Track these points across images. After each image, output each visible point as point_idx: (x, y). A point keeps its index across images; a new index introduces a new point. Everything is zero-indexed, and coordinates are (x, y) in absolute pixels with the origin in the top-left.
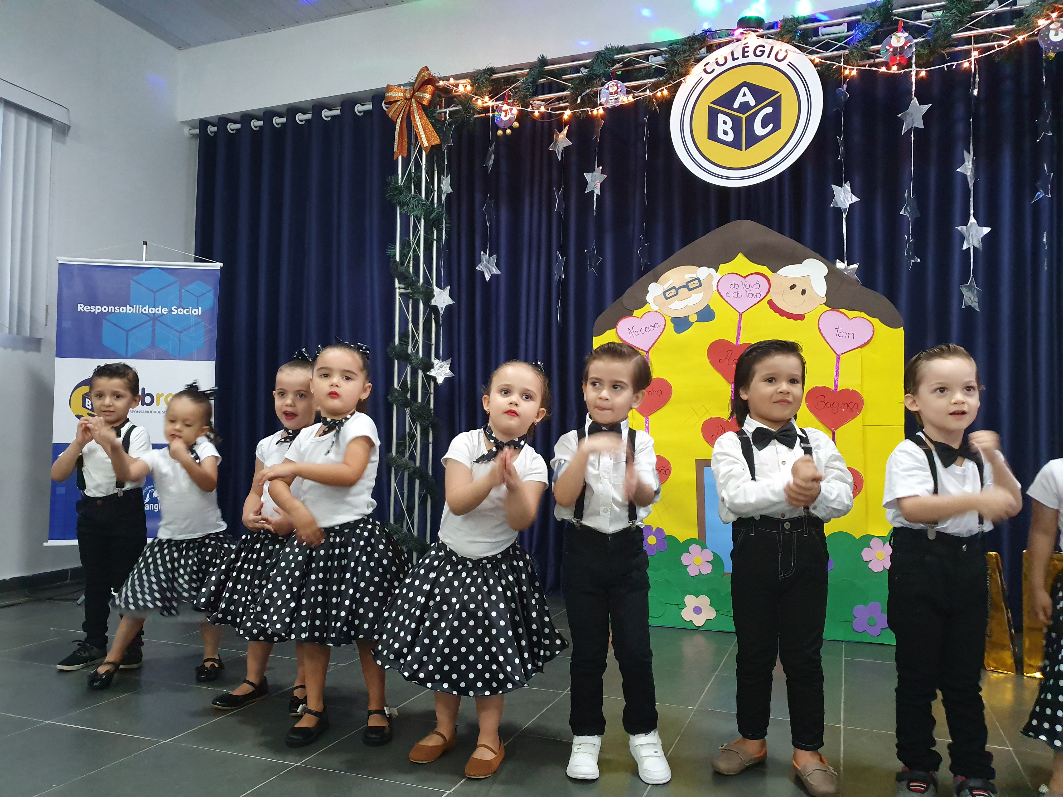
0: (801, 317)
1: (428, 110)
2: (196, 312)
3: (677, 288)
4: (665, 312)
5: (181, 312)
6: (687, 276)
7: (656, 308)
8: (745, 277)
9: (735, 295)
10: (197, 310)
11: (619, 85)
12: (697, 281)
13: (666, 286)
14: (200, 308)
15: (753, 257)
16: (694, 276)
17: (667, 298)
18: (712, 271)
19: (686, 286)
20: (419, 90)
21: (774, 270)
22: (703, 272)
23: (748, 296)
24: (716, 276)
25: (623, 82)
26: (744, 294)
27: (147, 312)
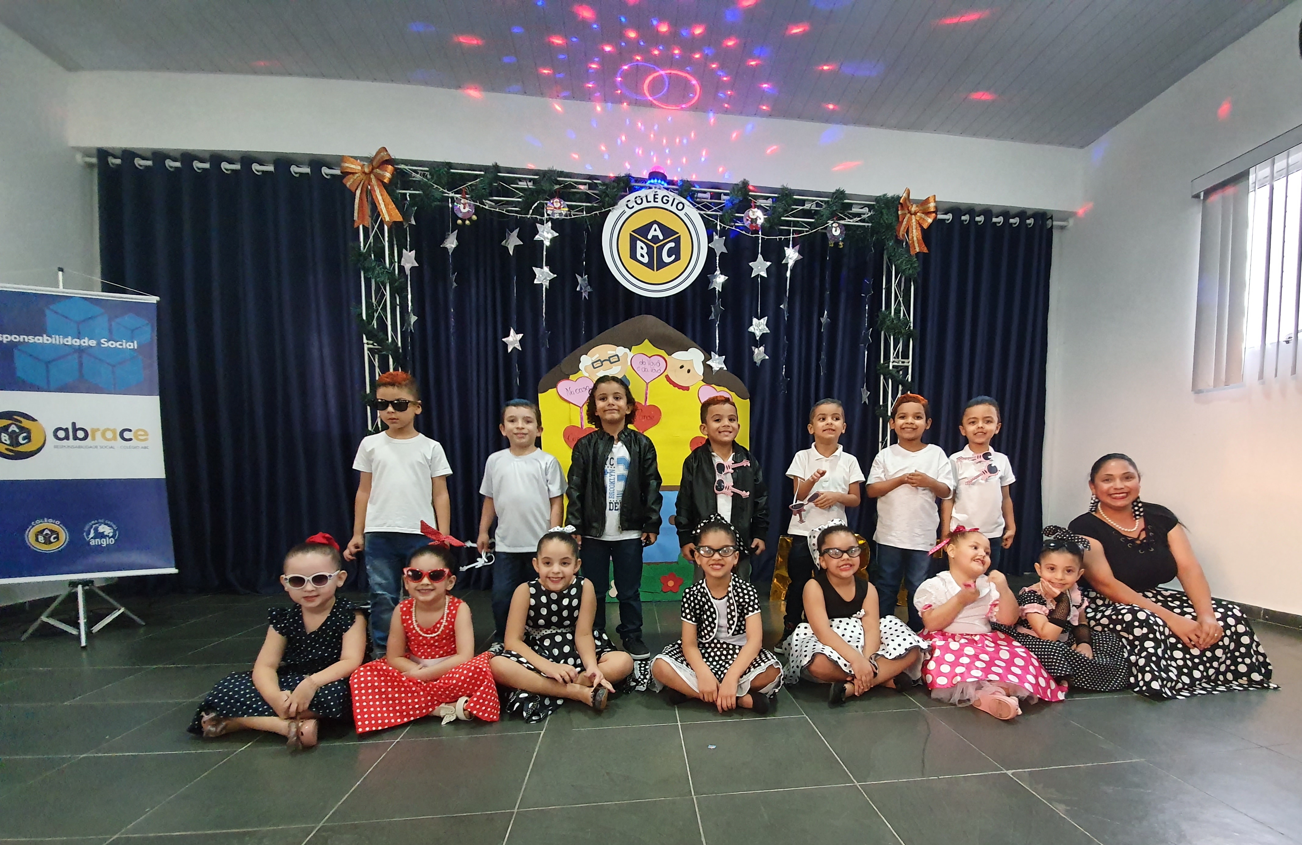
0: (687, 389)
1: (389, 188)
2: (133, 345)
3: (602, 360)
5: (112, 344)
6: (609, 352)
7: (587, 375)
8: (650, 357)
9: (644, 370)
10: (132, 344)
11: (562, 203)
12: (616, 357)
13: (594, 359)
14: (135, 342)
15: (656, 343)
16: (614, 353)
17: (595, 368)
18: (627, 350)
19: (609, 359)
20: (378, 167)
21: (670, 354)
22: (621, 351)
23: (652, 371)
24: (630, 355)
25: (565, 201)
26: (650, 369)
27: (69, 343)
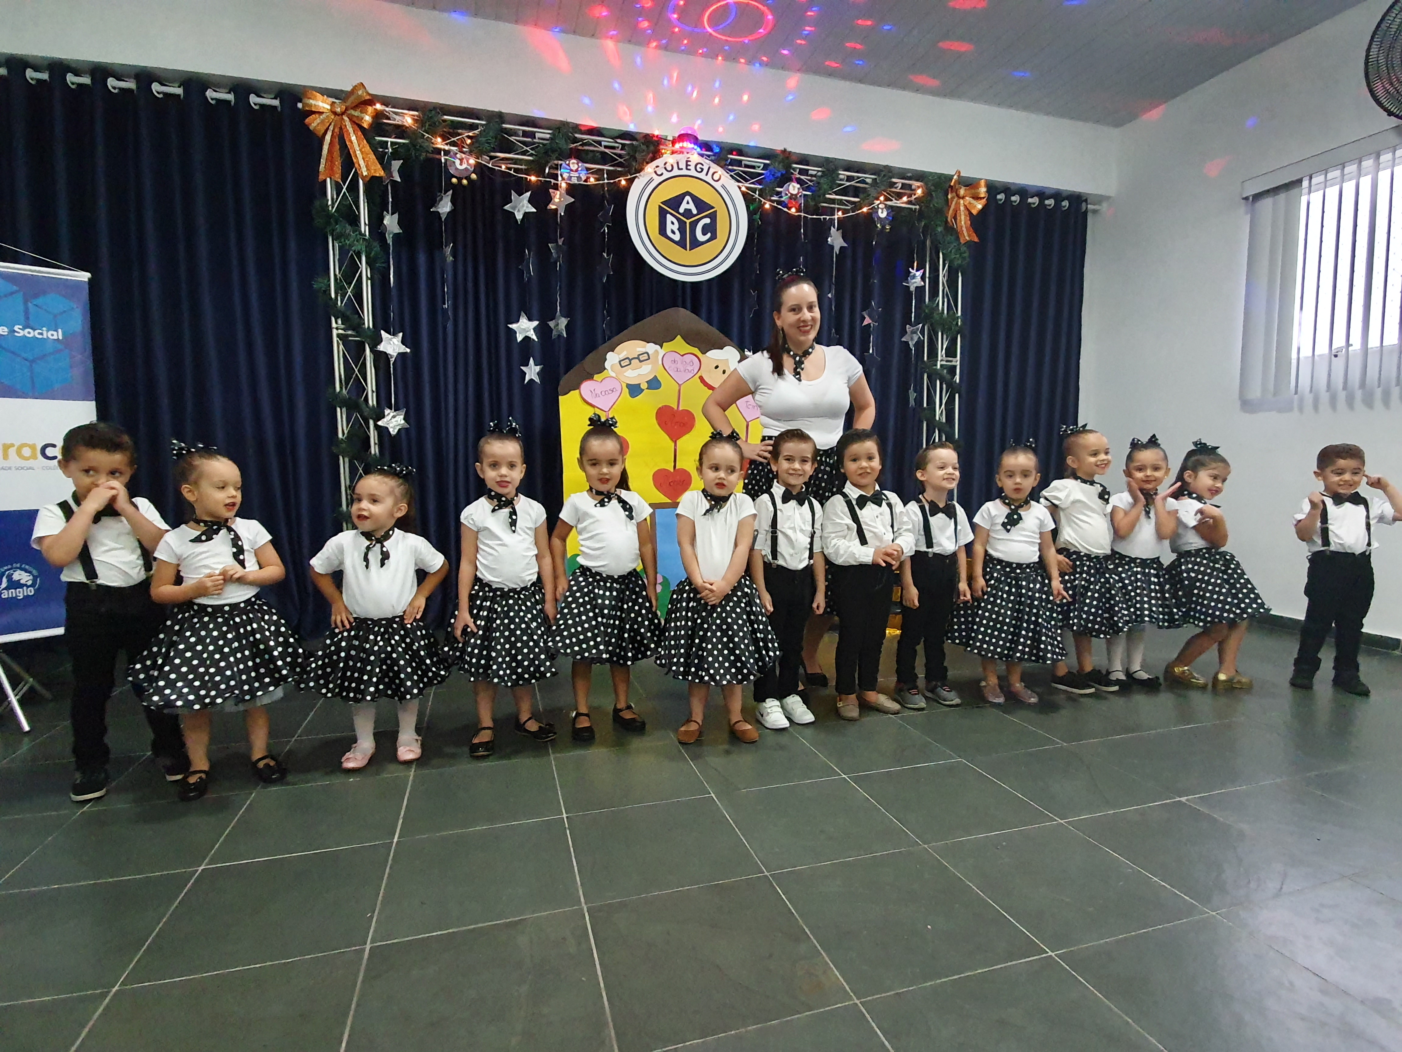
1: (368, 134)
3: (630, 358)
4: (622, 379)
6: (639, 349)
7: (613, 374)
8: (682, 356)
9: (676, 369)
10: (55, 333)
11: (580, 164)
12: (646, 355)
13: (622, 356)
14: (60, 331)
15: (689, 340)
16: (643, 350)
17: (622, 367)
18: (658, 347)
19: (638, 358)
21: (704, 353)
22: (651, 348)
23: (685, 371)
24: (661, 352)
25: (583, 162)
26: (682, 369)
